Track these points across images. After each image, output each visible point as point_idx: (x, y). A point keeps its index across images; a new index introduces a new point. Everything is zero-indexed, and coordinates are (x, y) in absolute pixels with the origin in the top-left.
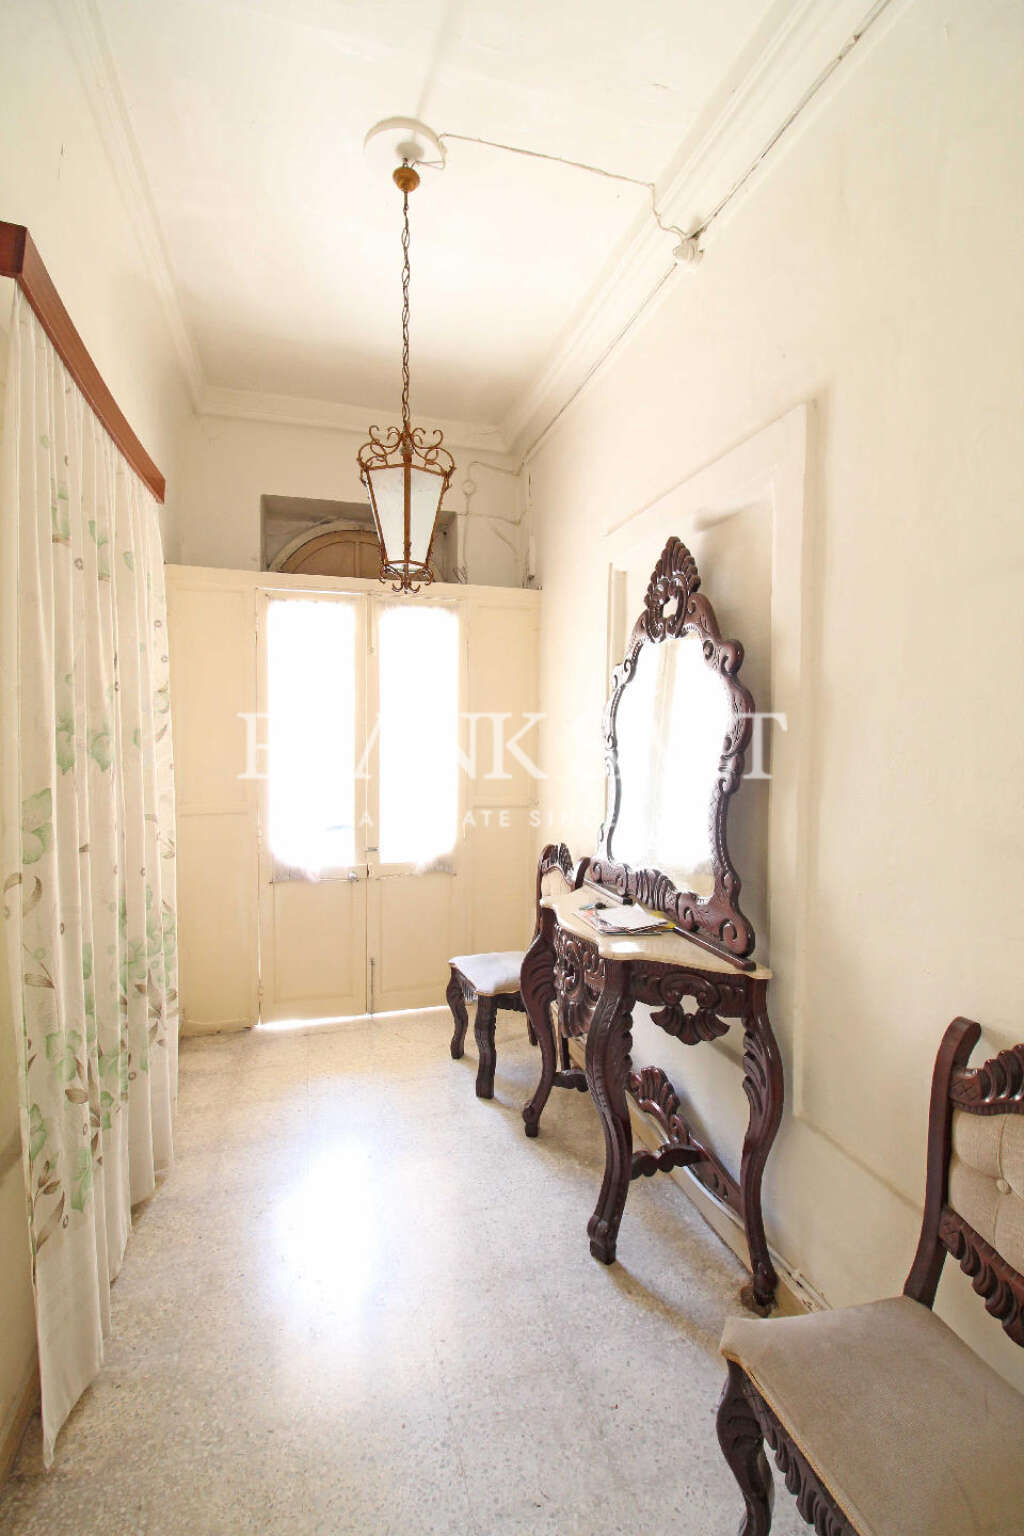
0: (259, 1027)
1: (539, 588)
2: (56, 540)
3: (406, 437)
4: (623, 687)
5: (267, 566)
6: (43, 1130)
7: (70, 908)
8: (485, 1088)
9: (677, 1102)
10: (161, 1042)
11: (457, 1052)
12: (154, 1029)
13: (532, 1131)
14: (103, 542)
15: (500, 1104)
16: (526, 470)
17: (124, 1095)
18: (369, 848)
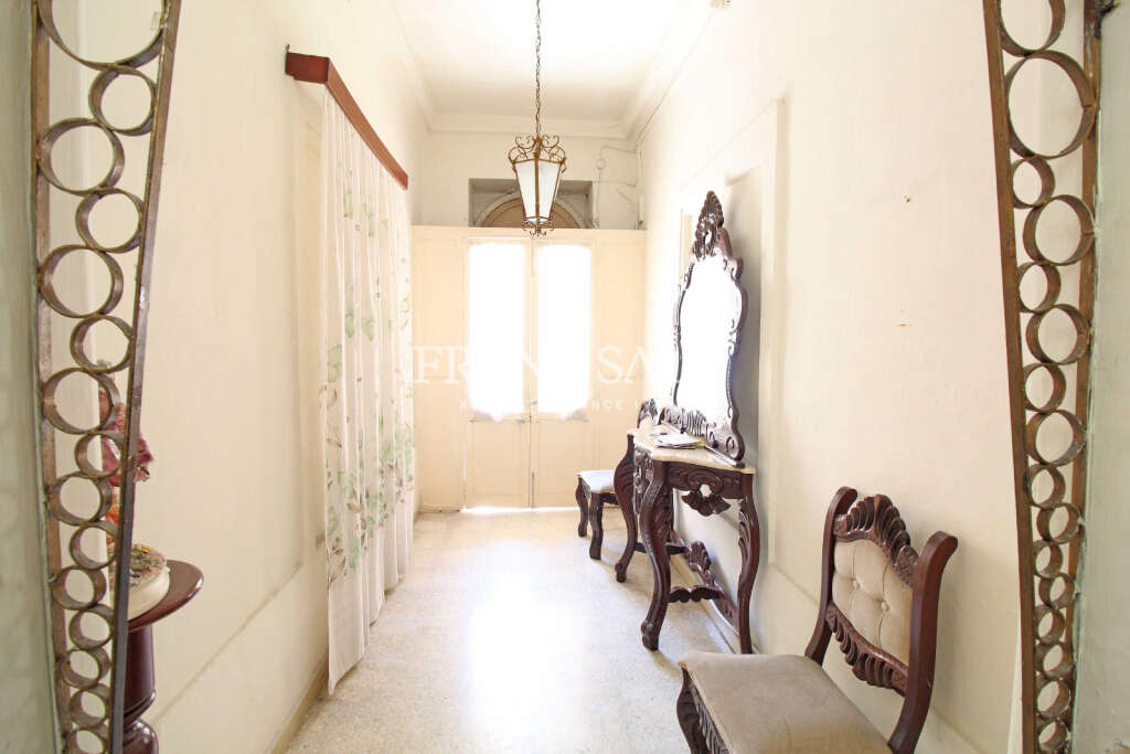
0: (464, 510)
1: (645, 229)
2: (345, 216)
3: (538, 141)
4: (684, 292)
5: (473, 223)
6: (336, 521)
7: (351, 410)
8: (596, 553)
9: (709, 562)
10: (402, 501)
11: (582, 533)
12: (399, 493)
13: (621, 577)
14: (371, 216)
15: (604, 563)
16: (639, 149)
17: (381, 525)
18: (531, 402)
